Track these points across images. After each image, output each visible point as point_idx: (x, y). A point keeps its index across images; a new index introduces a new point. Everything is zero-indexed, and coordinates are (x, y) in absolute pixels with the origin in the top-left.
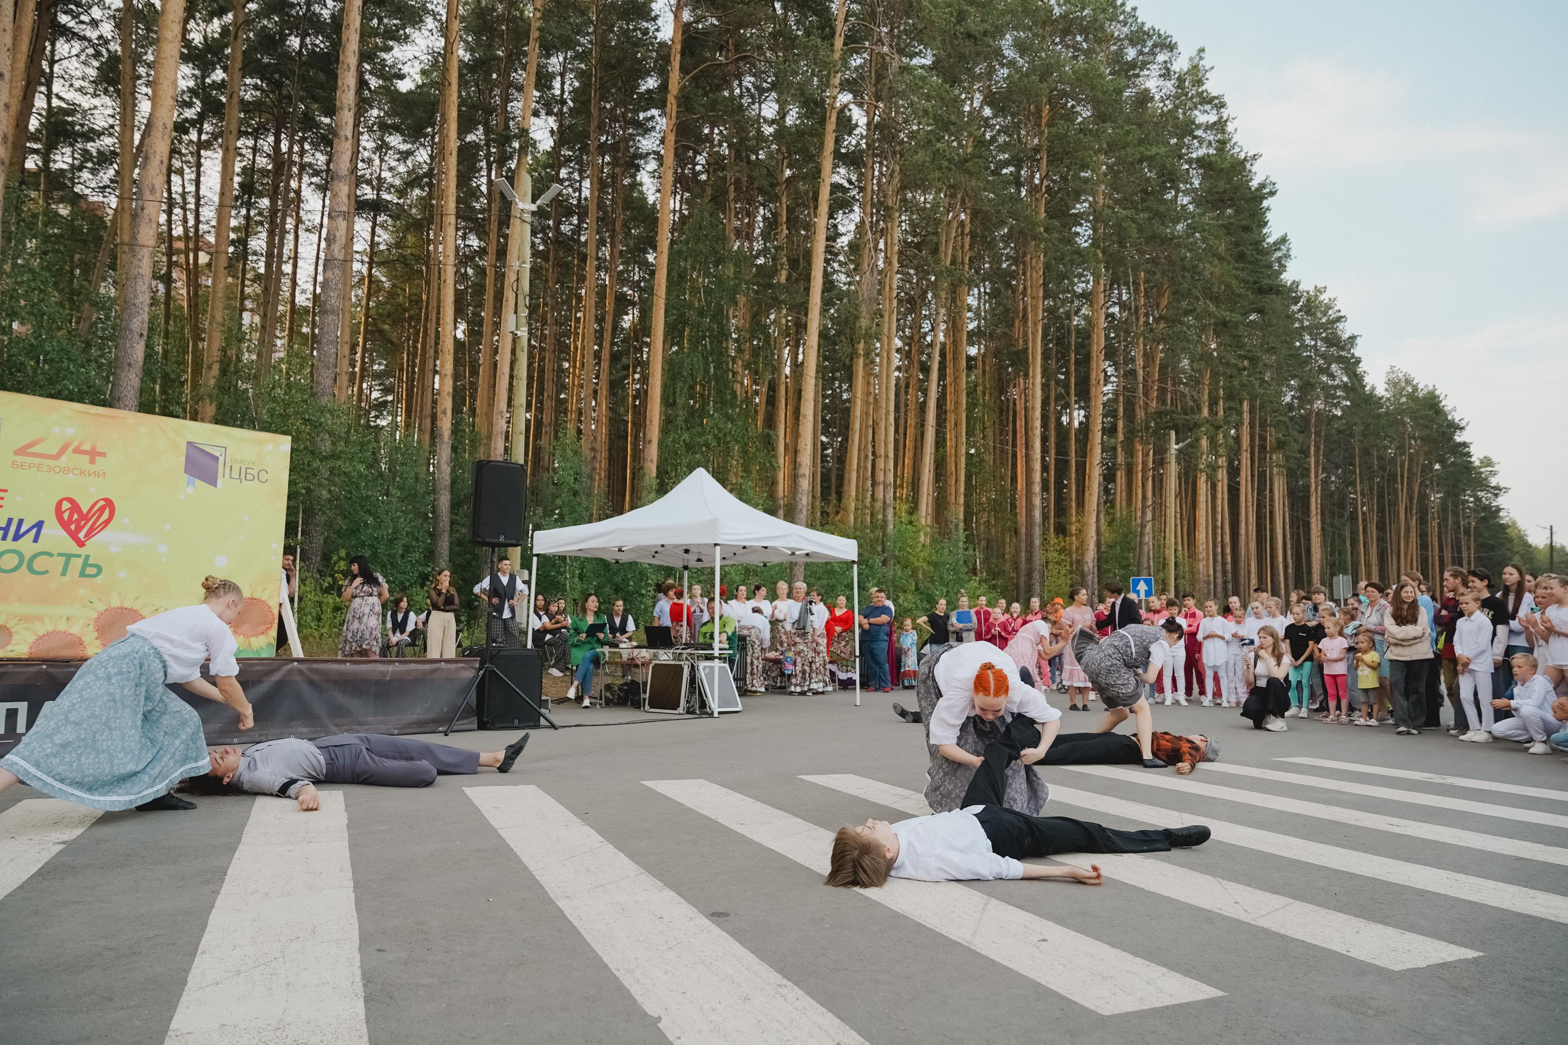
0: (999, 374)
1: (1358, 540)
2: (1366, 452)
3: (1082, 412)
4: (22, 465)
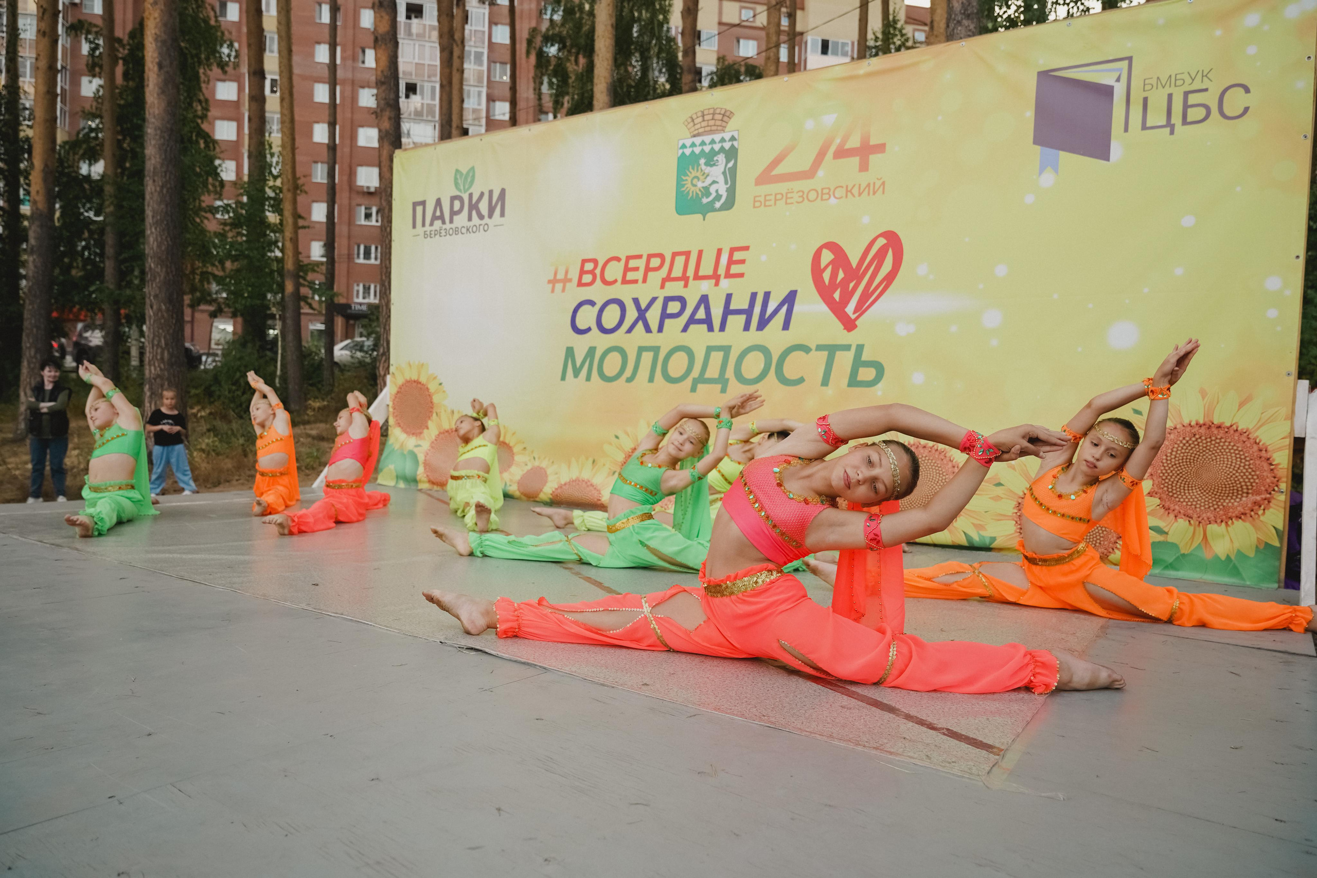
4: (765, 201)
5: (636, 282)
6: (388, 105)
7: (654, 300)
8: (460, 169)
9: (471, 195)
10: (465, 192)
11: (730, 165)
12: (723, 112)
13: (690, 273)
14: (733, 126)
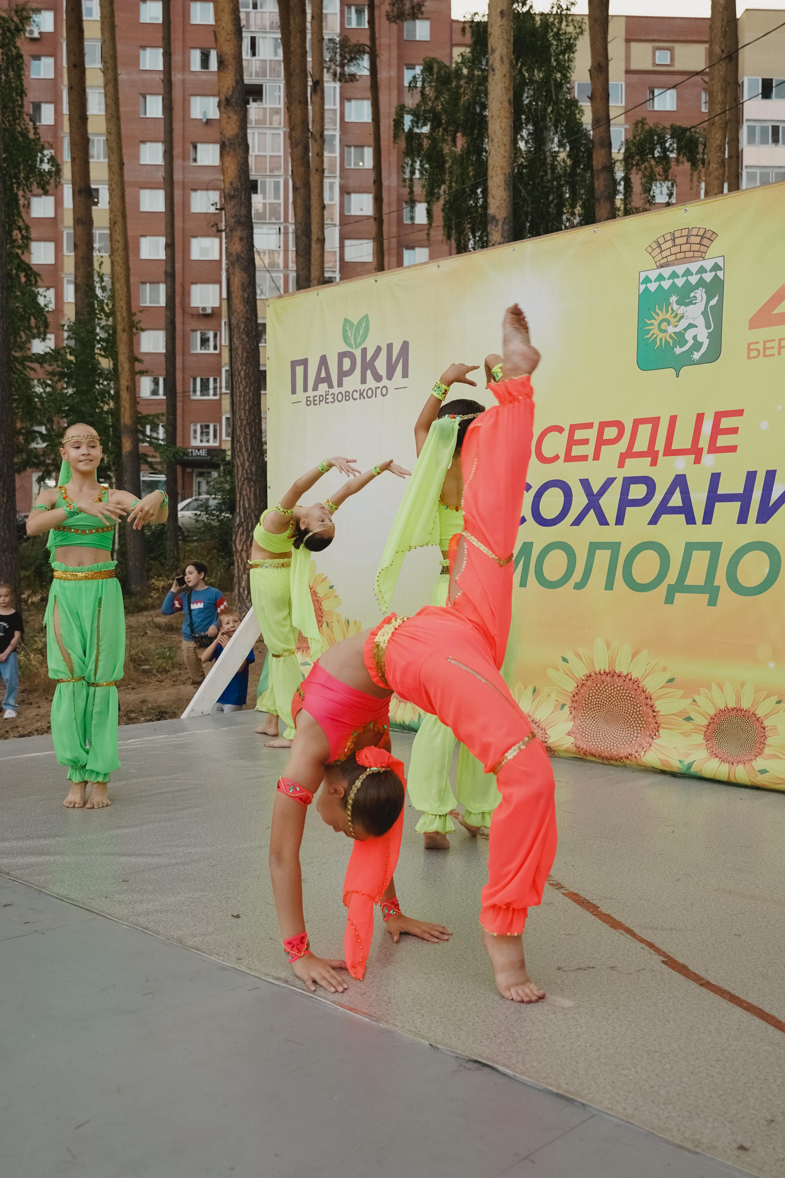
4: (765, 348)
5: (584, 458)
6: (239, 222)
7: (610, 482)
8: (350, 318)
9: (364, 351)
10: (356, 348)
11: (713, 302)
12: (701, 233)
13: (660, 446)
14: (715, 249)
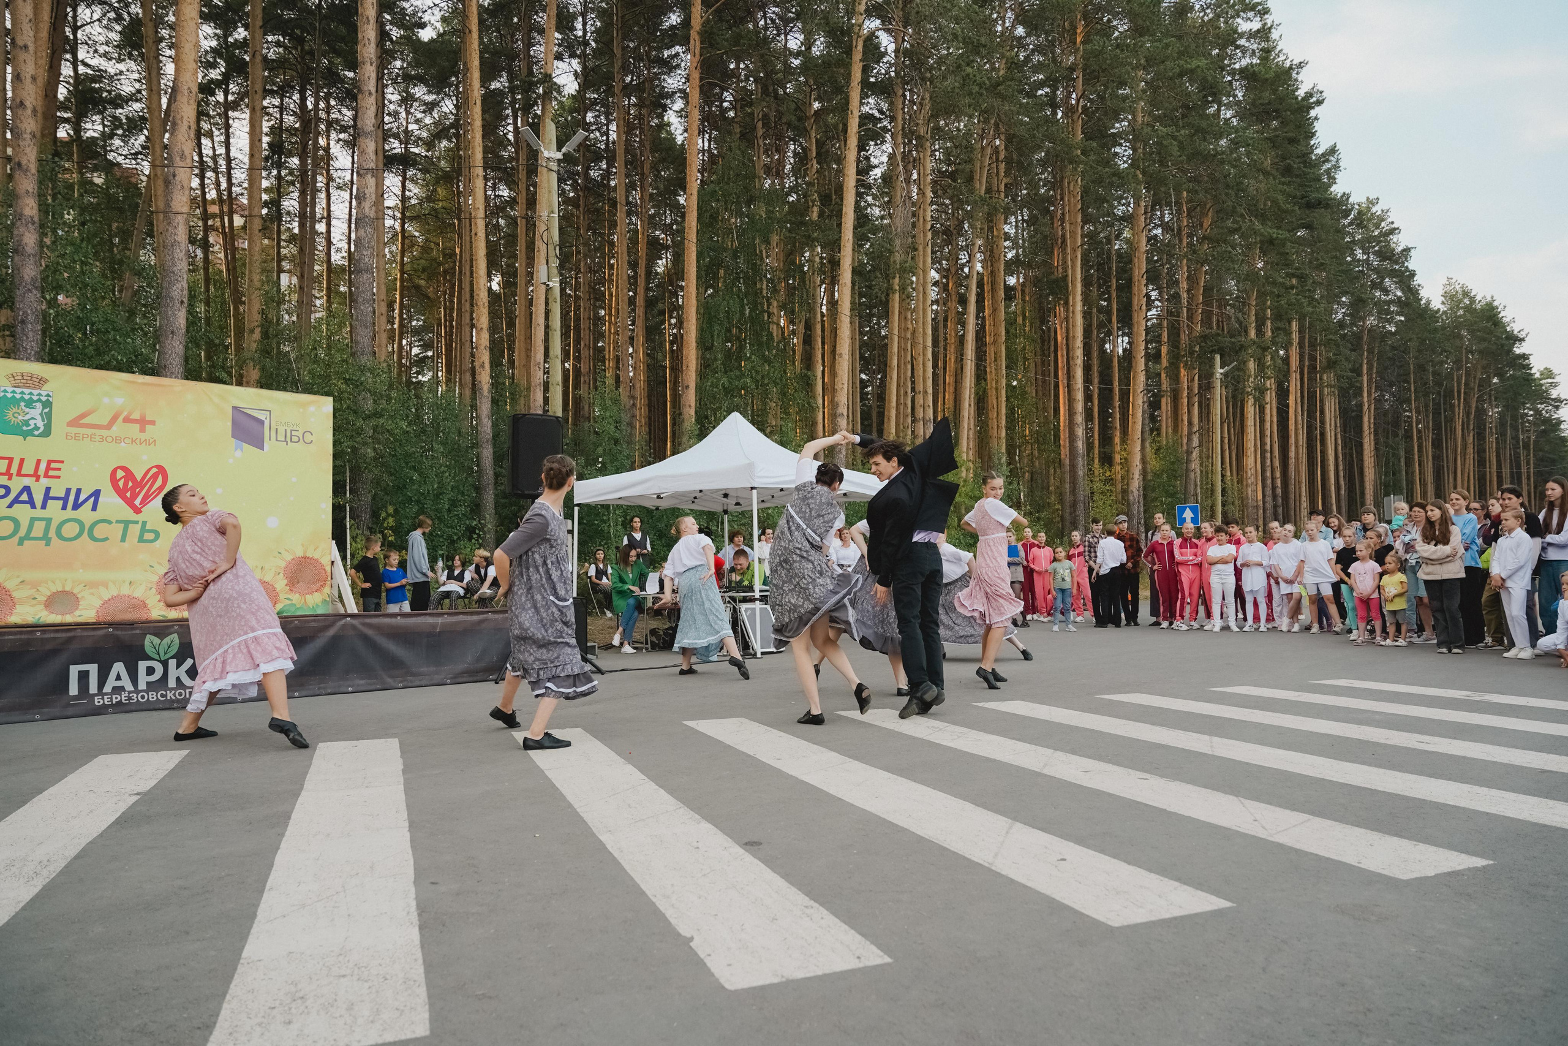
0: (1040, 303)
1: (1413, 459)
2: (1421, 368)
3: (1126, 339)
4: (75, 437)
11: (47, 410)
12: (39, 378)
14: (48, 388)
